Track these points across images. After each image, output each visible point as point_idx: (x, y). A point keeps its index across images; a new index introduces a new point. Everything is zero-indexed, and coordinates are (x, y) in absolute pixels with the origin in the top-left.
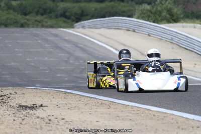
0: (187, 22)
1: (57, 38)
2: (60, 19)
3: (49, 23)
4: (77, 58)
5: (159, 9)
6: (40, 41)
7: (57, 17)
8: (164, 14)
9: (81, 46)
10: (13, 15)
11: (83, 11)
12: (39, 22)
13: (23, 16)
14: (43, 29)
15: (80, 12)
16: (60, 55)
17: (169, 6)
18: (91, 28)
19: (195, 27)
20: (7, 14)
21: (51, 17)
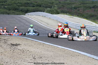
0: (62, 14)
1: (20, 18)
2: (20, 12)
4: (27, 25)
5: (53, 10)
6: (15, 19)
7: (19, 11)
8: (55, 11)
9: (28, 21)
12: (14, 13)
13: (9, 11)
14: (16, 15)
15: (27, 10)
16: (21, 24)
17: (56, 9)
18: (31, 15)
19: (64, 16)
20: (4, 10)
21: (18, 11)
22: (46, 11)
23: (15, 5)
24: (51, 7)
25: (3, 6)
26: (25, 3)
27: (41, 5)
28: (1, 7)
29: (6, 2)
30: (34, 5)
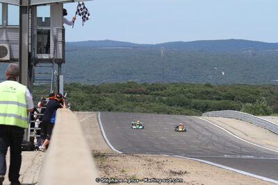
2: (193, 109)
3: (186, 111)
4: (204, 136)
7: (191, 108)
8: (261, 109)
9: (207, 128)
10: (163, 106)
11: (207, 105)
12: (179, 111)
13: (169, 107)
17: (264, 105)
18: (213, 116)
20: (160, 105)
21: (187, 108)
22: (243, 108)
23: (183, 96)
24: (253, 102)
25: (159, 96)
26: (202, 93)
27: (234, 97)
28: (155, 100)
29: (165, 89)
30: (221, 95)
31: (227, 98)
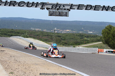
2: (8, 36)
9: (11, 40)
13: (2, 35)
14: (5, 37)
15: (11, 35)
16: (8, 42)
18: (13, 38)
22: (21, 36)
24: (24, 34)
26: (11, 31)
29: (1, 30)
31: (17, 33)
